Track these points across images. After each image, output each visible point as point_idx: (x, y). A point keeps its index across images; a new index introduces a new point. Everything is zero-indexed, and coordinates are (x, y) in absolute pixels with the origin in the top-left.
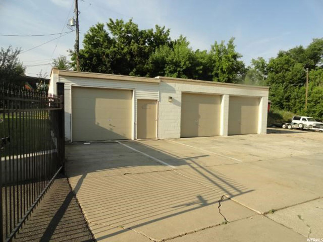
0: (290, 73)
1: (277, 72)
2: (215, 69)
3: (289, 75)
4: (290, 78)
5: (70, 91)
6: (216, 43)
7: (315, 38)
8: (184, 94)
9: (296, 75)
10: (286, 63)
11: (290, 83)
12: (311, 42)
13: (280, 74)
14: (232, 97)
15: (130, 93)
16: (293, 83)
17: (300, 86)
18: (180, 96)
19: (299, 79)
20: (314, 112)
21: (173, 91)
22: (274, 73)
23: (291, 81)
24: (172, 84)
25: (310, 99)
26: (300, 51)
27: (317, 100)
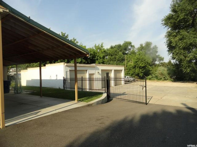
0: (118, 56)
1: (112, 56)
2: (97, 56)
3: (117, 57)
4: (118, 58)
5: (69, 72)
6: (96, 45)
7: (125, 41)
8: (102, 70)
9: (120, 57)
10: (116, 52)
11: (118, 61)
12: (124, 42)
13: (113, 57)
14: (115, 71)
15: (86, 71)
16: (119, 61)
17: (122, 62)
18: (101, 71)
19: (122, 59)
20: (129, 74)
21: (99, 69)
22: (111, 56)
23: (119, 60)
24: (98, 67)
25: (127, 68)
26: (119, 46)
27: (130, 69)
